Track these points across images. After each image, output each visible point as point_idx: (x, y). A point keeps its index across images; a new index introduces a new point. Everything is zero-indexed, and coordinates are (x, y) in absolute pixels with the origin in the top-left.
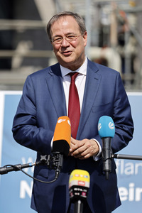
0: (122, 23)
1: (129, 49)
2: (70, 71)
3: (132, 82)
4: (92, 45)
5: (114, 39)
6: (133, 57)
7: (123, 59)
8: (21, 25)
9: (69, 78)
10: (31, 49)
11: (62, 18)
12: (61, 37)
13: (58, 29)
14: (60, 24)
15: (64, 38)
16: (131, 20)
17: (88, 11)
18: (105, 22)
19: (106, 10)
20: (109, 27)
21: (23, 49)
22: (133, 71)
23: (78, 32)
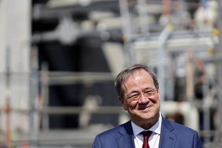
0: (199, 74)
1: (208, 102)
3: (212, 139)
4: (166, 99)
5: (190, 91)
7: (201, 115)
8: (88, 78)
10: (100, 105)
15: (142, 93)
16: (210, 70)
17: (161, 61)
18: (181, 72)
19: (182, 59)
20: (185, 78)
21: (91, 105)
22: (213, 127)
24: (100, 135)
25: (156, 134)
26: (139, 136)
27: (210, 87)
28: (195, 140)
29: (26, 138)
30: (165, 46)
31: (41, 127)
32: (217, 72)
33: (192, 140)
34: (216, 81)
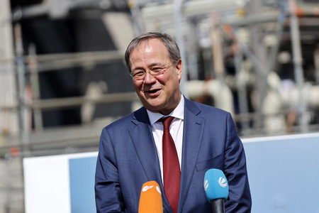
0: (229, 42)
1: (243, 78)
2: (161, 116)
3: (251, 124)
4: (189, 78)
5: (219, 66)
6: (250, 89)
7: (235, 94)
8: (88, 59)
9: (160, 125)
10: (104, 93)
11: (143, 43)
12: (143, 70)
13: (139, 60)
14: (141, 51)
16: (242, 37)
17: (179, 31)
18: (205, 43)
19: (205, 26)
20: (210, 49)
21: (94, 93)
22: (251, 109)
23: (167, 62)
24: (107, 128)
25: (178, 119)
26: (157, 124)
27: (245, 58)
28: (228, 123)
29: (15, 142)
30: (183, 10)
31: (33, 126)
32: (251, 38)
33: (224, 124)
34: (252, 50)
